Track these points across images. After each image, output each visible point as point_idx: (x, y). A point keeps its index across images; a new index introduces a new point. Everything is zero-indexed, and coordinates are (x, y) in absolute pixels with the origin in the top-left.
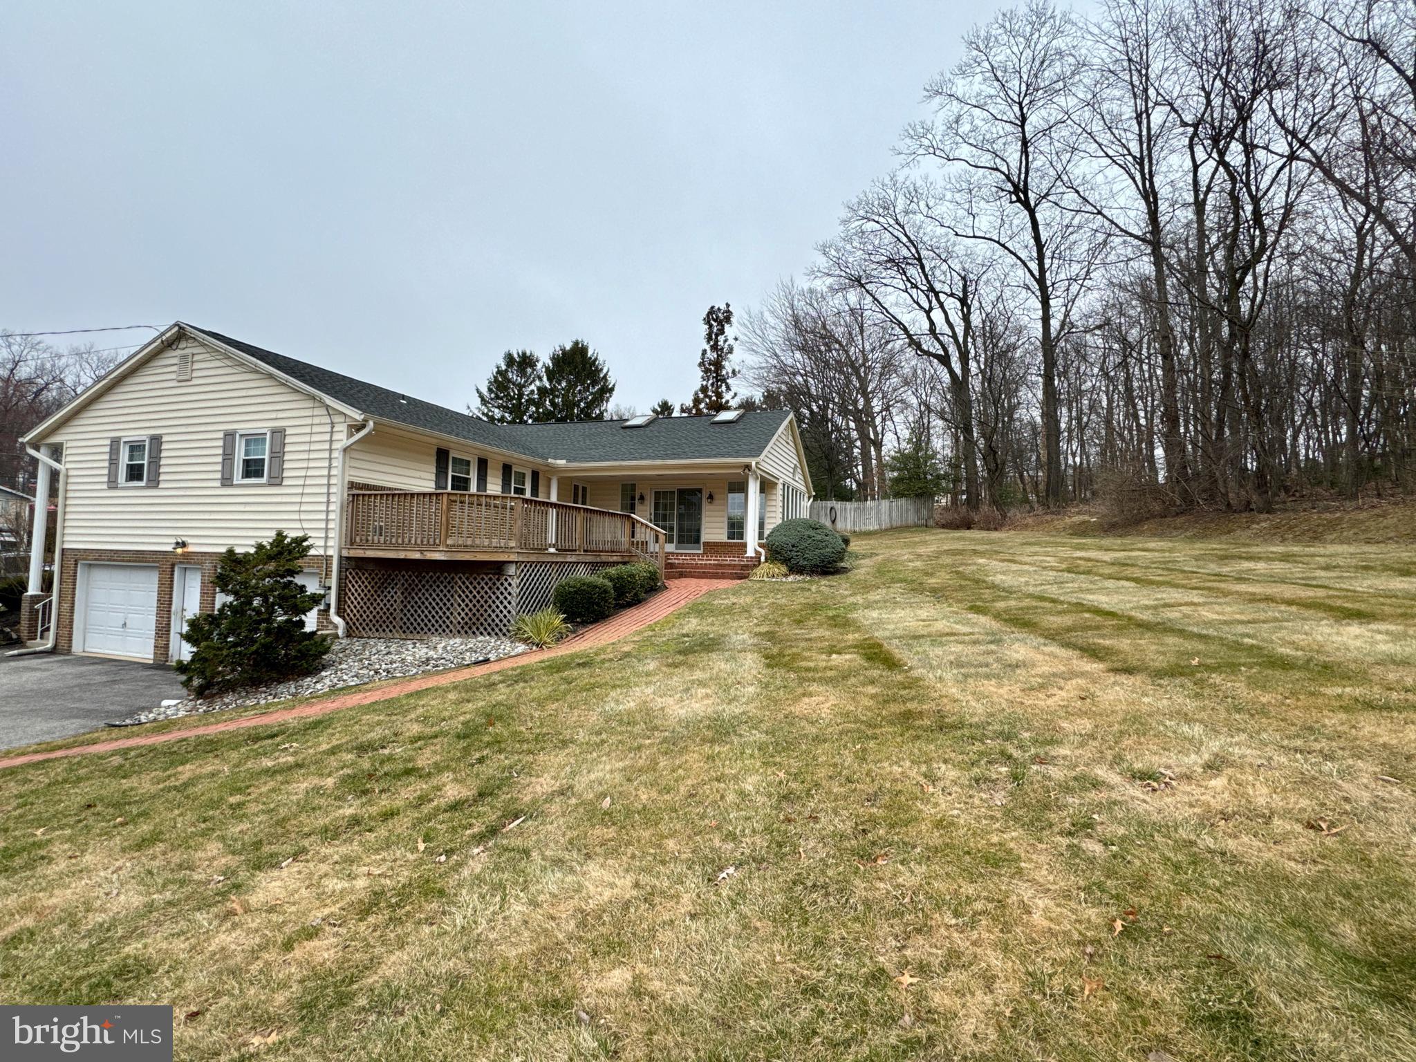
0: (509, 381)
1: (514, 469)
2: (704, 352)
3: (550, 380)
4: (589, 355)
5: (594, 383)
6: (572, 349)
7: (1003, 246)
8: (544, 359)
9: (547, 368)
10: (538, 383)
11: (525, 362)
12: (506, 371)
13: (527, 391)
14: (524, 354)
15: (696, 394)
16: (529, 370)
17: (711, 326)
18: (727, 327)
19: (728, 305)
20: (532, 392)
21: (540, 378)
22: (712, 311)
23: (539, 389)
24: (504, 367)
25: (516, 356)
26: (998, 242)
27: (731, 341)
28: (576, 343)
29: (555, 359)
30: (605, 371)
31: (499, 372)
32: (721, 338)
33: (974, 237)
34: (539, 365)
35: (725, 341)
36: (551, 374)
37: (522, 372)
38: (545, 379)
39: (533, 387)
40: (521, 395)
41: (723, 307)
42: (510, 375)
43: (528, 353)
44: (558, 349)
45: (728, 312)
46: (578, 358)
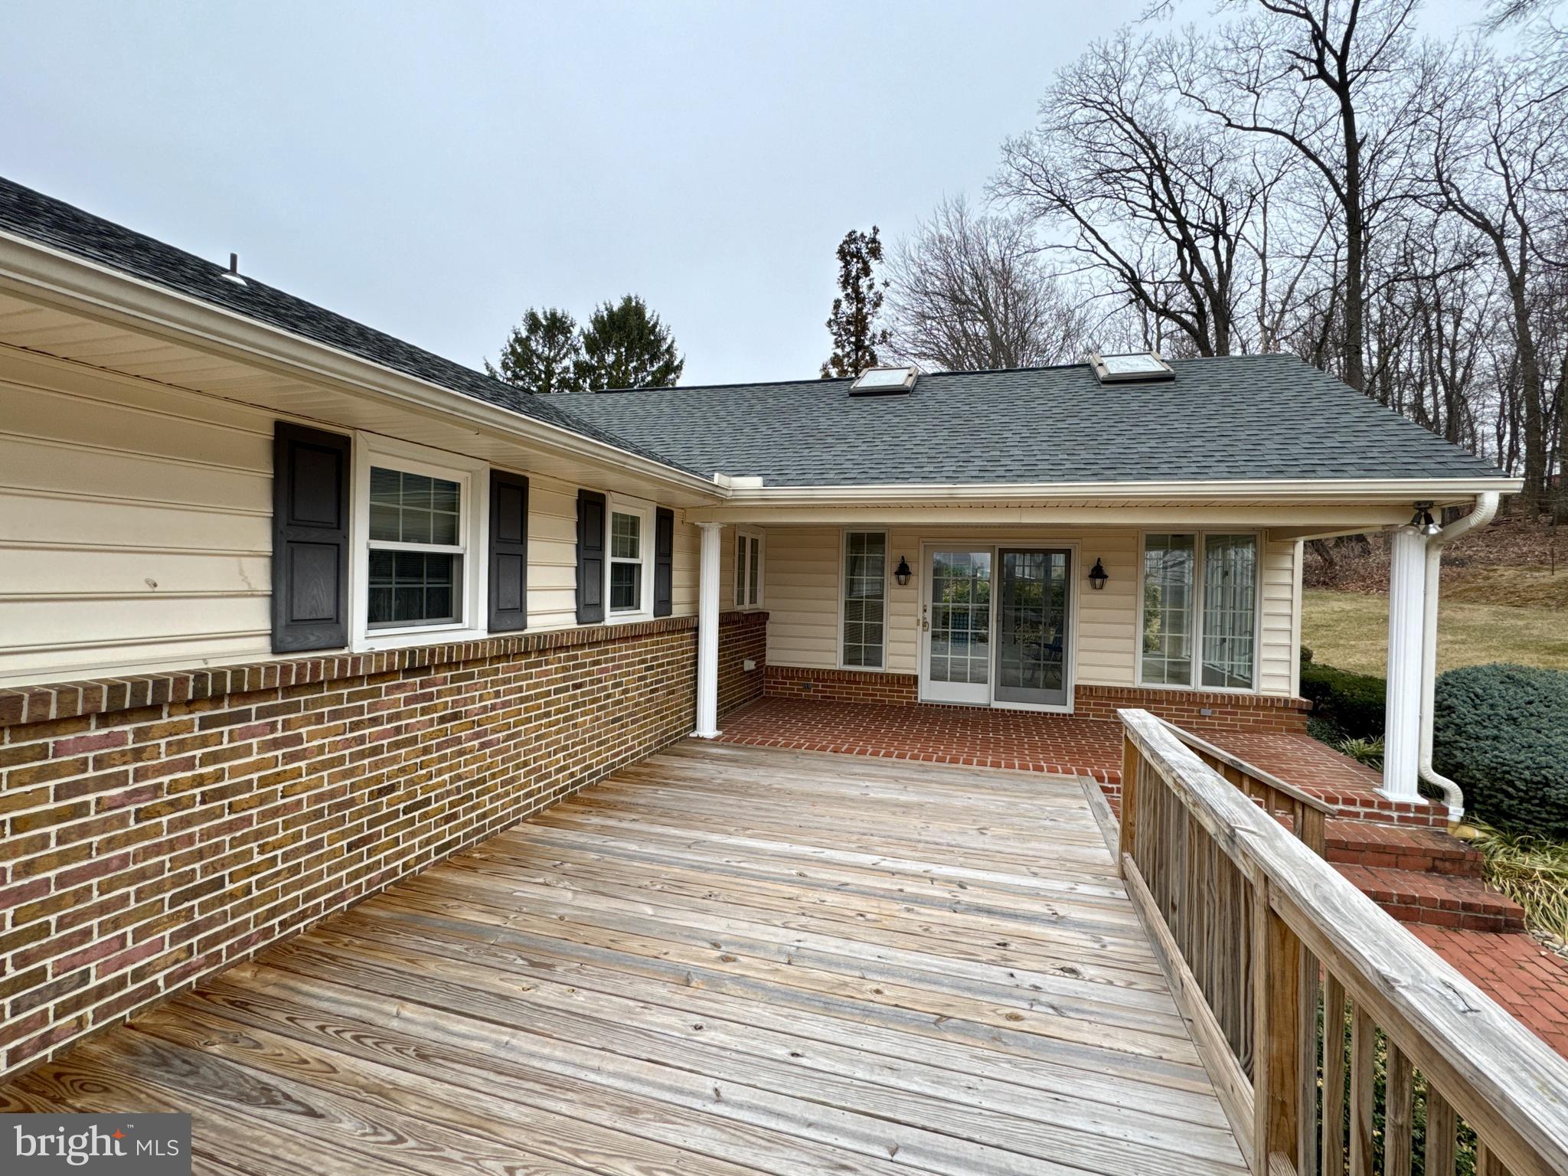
0: (534, 352)
1: (615, 506)
2: (837, 304)
3: (591, 350)
4: (648, 316)
5: (654, 358)
6: (621, 309)
7: (1299, 144)
8: (582, 323)
9: (587, 337)
10: (573, 356)
11: (555, 327)
12: (528, 338)
13: (558, 368)
14: (553, 315)
15: (825, 368)
16: (561, 338)
17: (847, 264)
18: (873, 264)
19: (876, 230)
20: (566, 370)
21: (576, 351)
22: (852, 238)
23: (576, 364)
24: (524, 334)
25: (541, 316)
26: (1292, 139)
27: (878, 287)
28: (629, 300)
29: (598, 322)
30: (669, 341)
31: (518, 340)
32: (864, 283)
33: (1256, 129)
34: (576, 331)
35: (871, 287)
36: (592, 345)
37: (550, 338)
38: (583, 351)
39: (567, 362)
40: (550, 373)
41: (868, 233)
42: (533, 344)
43: (559, 314)
44: (602, 308)
45: (874, 241)
46: (633, 321)
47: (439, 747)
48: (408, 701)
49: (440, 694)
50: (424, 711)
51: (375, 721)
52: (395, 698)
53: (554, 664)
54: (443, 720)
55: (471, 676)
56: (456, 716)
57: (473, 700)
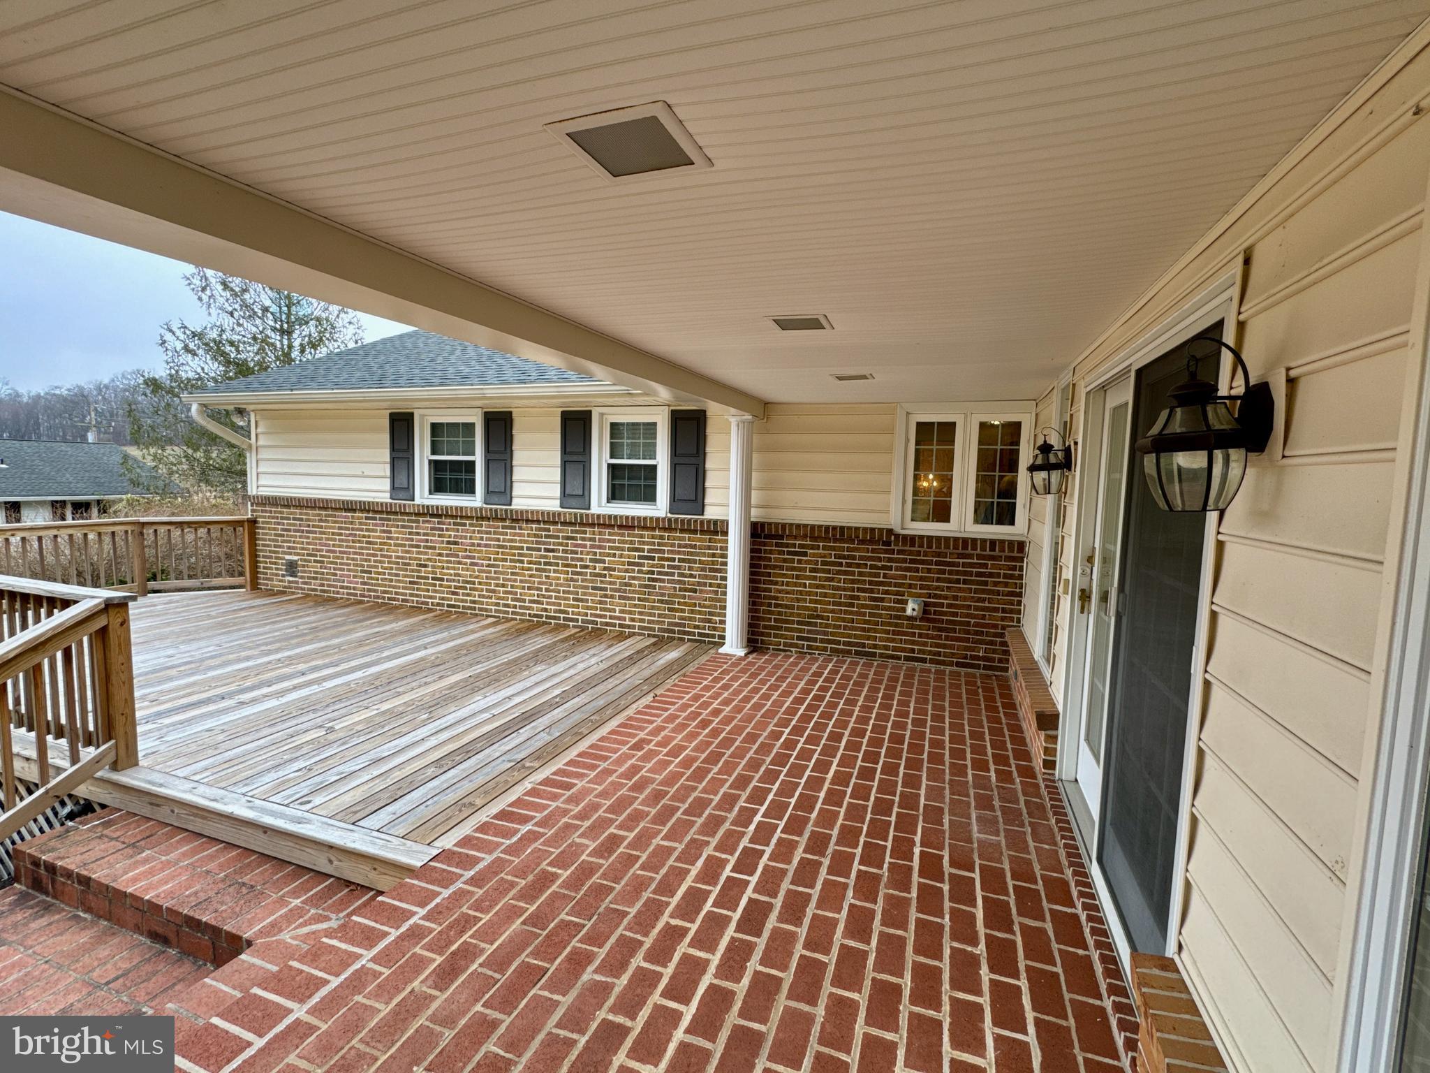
47: (447, 555)
48: (432, 529)
49: (447, 530)
50: (440, 536)
51: (418, 534)
52: (426, 526)
53: (527, 531)
54: (448, 543)
55: (465, 525)
56: (456, 543)
57: (466, 538)
